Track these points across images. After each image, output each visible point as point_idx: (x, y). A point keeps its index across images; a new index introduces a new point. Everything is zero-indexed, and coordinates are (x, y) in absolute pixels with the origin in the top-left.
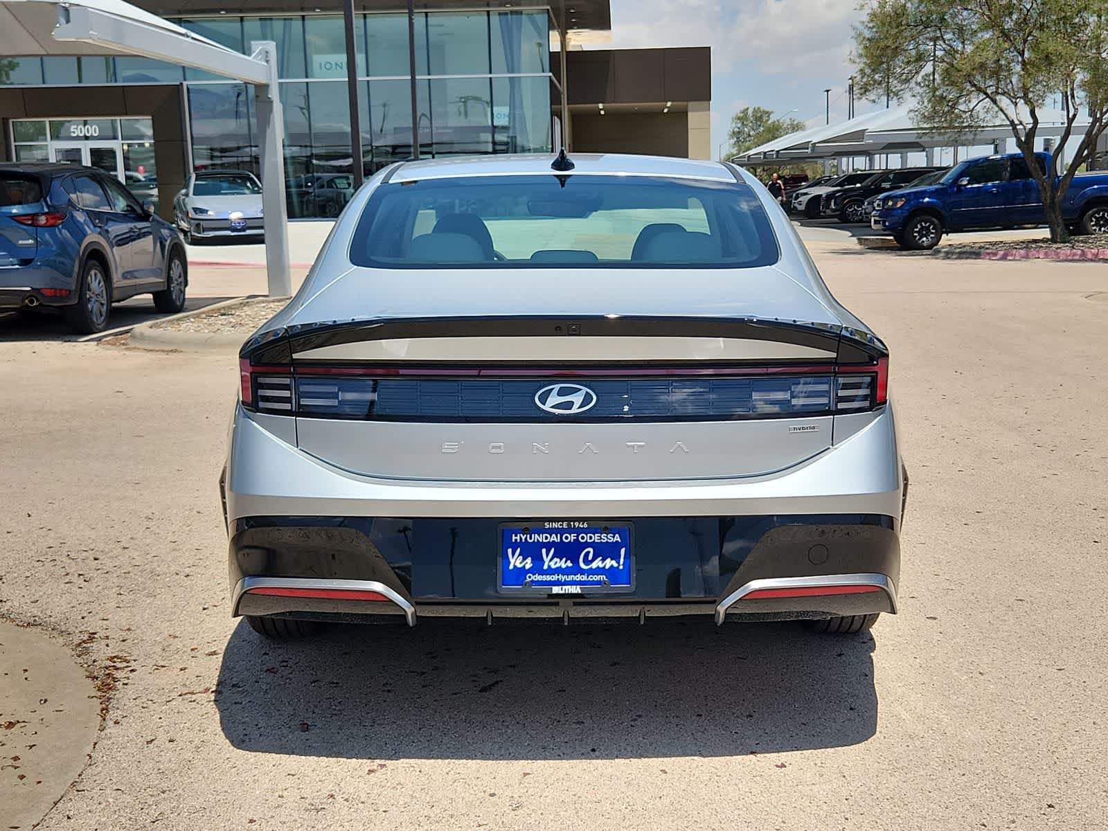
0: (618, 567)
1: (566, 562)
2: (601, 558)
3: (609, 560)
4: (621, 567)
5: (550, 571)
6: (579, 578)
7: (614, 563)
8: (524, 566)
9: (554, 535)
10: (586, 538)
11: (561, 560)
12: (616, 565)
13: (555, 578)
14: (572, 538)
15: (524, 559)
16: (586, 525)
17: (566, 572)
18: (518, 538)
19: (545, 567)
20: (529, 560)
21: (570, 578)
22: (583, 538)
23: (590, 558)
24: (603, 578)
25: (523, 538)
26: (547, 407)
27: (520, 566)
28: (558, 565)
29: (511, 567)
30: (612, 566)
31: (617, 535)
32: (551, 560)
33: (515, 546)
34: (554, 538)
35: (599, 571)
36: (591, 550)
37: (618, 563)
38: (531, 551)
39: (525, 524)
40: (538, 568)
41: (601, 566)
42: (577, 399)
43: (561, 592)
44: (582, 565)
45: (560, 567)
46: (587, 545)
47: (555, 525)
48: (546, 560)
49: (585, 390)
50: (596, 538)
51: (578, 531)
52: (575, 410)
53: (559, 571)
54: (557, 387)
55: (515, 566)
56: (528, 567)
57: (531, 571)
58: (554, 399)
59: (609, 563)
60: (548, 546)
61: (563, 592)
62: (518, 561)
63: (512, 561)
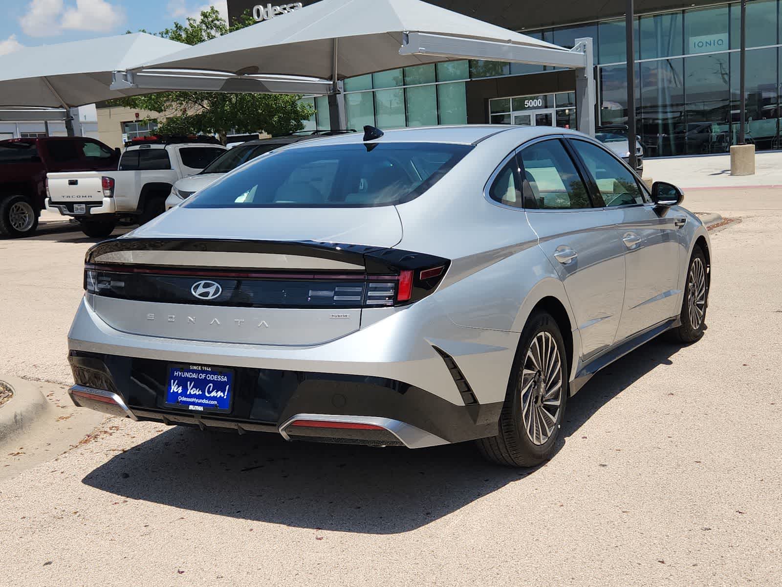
0: (223, 397)
1: (199, 391)
2: (216, 390)
3: (219, 392)
4: (225, 397)
5: (191, 396)
6: (205, 401)
7: (222, 395)
8: (178, 391)
9: (195, 374)
10: (211, 377)
11: (196, 389)
12: (223, 396)
13: (192, 400)
14: (203, 376)
15: (178, 387)
16: (210, 370)
17: (198, 397)
18: (177, 374)
19: (188, 393)
20: (180, 388)
21: (200, 401)
22: (209, 377)
23: (211, 390)
24: (216, 402)
25: (180, 374)
26: (196, 295)
27: (176, 391)
28: (195, 392)
29: (172, 391)
30: (221, 396)
31: (226, 377)
32: (191, 389)
33: (175, 378)
34: (194, 376)
35: (214, 398)
36: (211, 385)
37: (224, 394)
38: (183, 382)
39: (181, 366)
40: (184, 394)
41: (216, 395)
42: (212, 290)
43: (193, 409)
44: (207, 394)
45: (196, 394)
46: (210, 382)
47: (195, 368)
48: (189, 388)
49: (217, 284)
50: (215, 378)
51: (207, 372)
52: (210, 297)
53: (195, 396)
54: (203, 282)
55: (173, 391)
56: (179, 392)
57: (182, 394)
58: (201, 290)
59: (220, 394)
60: (191, 380)
61: (194, 409)
62: (176, 388)
63: (173, 387)
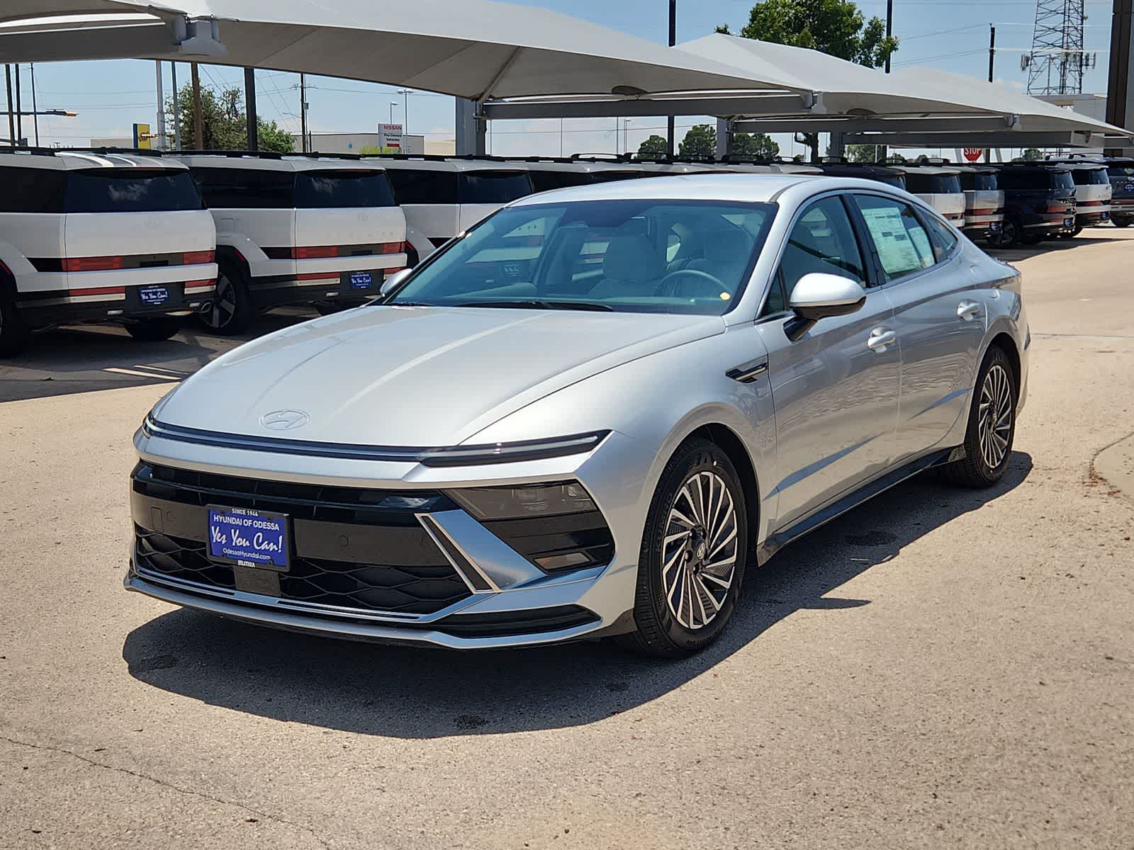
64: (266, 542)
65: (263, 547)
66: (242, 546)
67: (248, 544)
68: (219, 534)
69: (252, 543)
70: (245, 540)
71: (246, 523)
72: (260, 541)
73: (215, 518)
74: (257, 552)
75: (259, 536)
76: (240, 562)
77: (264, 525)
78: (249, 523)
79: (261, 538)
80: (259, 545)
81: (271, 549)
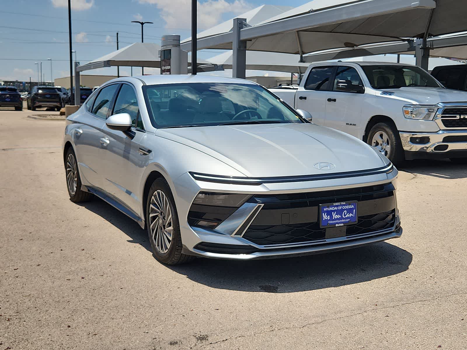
64: (348, 214)
65: (347, 216)
66: (338, 218)
67: (340, 216)
68: (327, 216)
69: (342, 216)
70: (339, 215)
71: (339, 208)
72: (346, 214)
73: (324, 209)
74: (344, 219)
75: (345, 212)
76: (337, 225)
77: (347, 207)
78: (340, 208)
79: (346, 213)
80: (345, 215)
81: (350, 216)
